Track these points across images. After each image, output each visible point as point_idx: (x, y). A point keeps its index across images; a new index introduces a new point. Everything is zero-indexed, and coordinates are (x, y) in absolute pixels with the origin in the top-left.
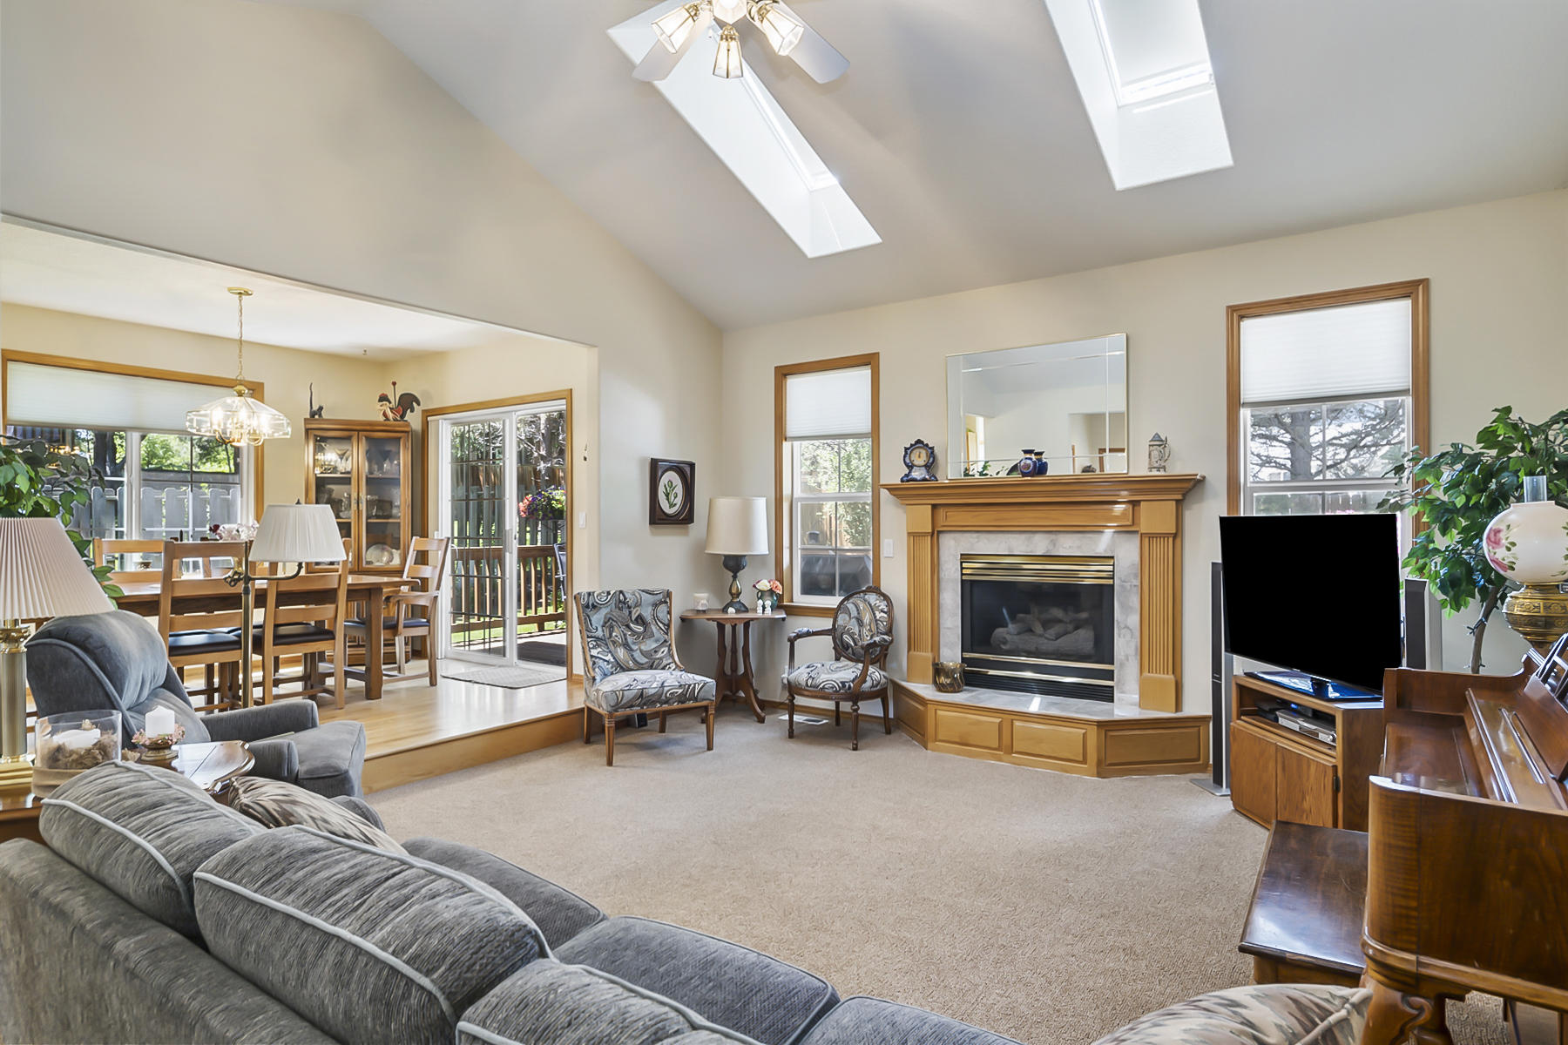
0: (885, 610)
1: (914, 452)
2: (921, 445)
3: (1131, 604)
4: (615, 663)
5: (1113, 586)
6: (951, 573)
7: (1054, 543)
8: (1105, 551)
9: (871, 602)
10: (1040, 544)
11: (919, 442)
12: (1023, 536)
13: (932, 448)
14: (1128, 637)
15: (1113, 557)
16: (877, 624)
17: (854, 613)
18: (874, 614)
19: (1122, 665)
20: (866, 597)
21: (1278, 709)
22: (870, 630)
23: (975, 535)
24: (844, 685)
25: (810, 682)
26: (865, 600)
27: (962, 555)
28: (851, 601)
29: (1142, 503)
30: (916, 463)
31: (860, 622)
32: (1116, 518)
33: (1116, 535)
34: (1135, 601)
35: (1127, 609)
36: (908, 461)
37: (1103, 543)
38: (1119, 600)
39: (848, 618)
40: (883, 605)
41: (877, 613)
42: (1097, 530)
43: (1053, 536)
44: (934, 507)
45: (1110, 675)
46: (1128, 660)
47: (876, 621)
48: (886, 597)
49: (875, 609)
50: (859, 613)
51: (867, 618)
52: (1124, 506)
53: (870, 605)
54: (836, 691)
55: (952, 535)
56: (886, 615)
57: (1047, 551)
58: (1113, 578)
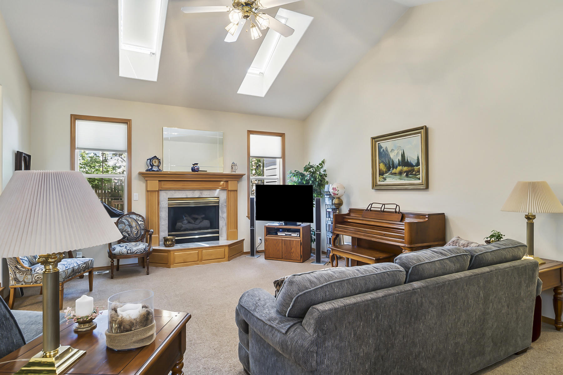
0: (142, 220)
1: (154, 160)
2: (156, 158)
3: (224, 211)
4: (28, 261)
5: (219, 206)
6: (164, 204)
7: (201, 193)
8: (217, 196)
9: (134, 218)
10: (197, 194)
11: (155, 157)
12: (191, 191)
13: (160, 160)
14: (223, 221)
15: (219, 197)
16: (140, 226)
17: (127, 223)
18: (137, 223)
19: (222, 229)
20: (130, 216)
21: (278, 231)
22: (137, 229)
23: (174, 191)
24: (145, 250)
25: (129, 252)
26: (131, 218)
27: (168, 198)
28: (123, 218)
29: (229, 181)
30: (154, 164)
31: (130, 226)
32: (221, 186)
33: (220, 191)
34: (225, 210)
35: (223, 212)
36: (151, 164)
37: (217, 193)
38: (221, 210)
39: (124, 225)
40: (140, 219)
41: (139, 222)
42: (215, 189)
43: (201, 191)
44: (159, 181)
45: (218, 232)
46: (223, 227)
47: (139, 225)
48: (140, 216)
49: (137, 221)
50: (129, 223)
51: (134, 224)
52: (223, 182)
53: (134, 219)
54: (142, 253)
55: (165, 191)
56: (143, 222)
57: (199, 196)
58: (219, 203)
